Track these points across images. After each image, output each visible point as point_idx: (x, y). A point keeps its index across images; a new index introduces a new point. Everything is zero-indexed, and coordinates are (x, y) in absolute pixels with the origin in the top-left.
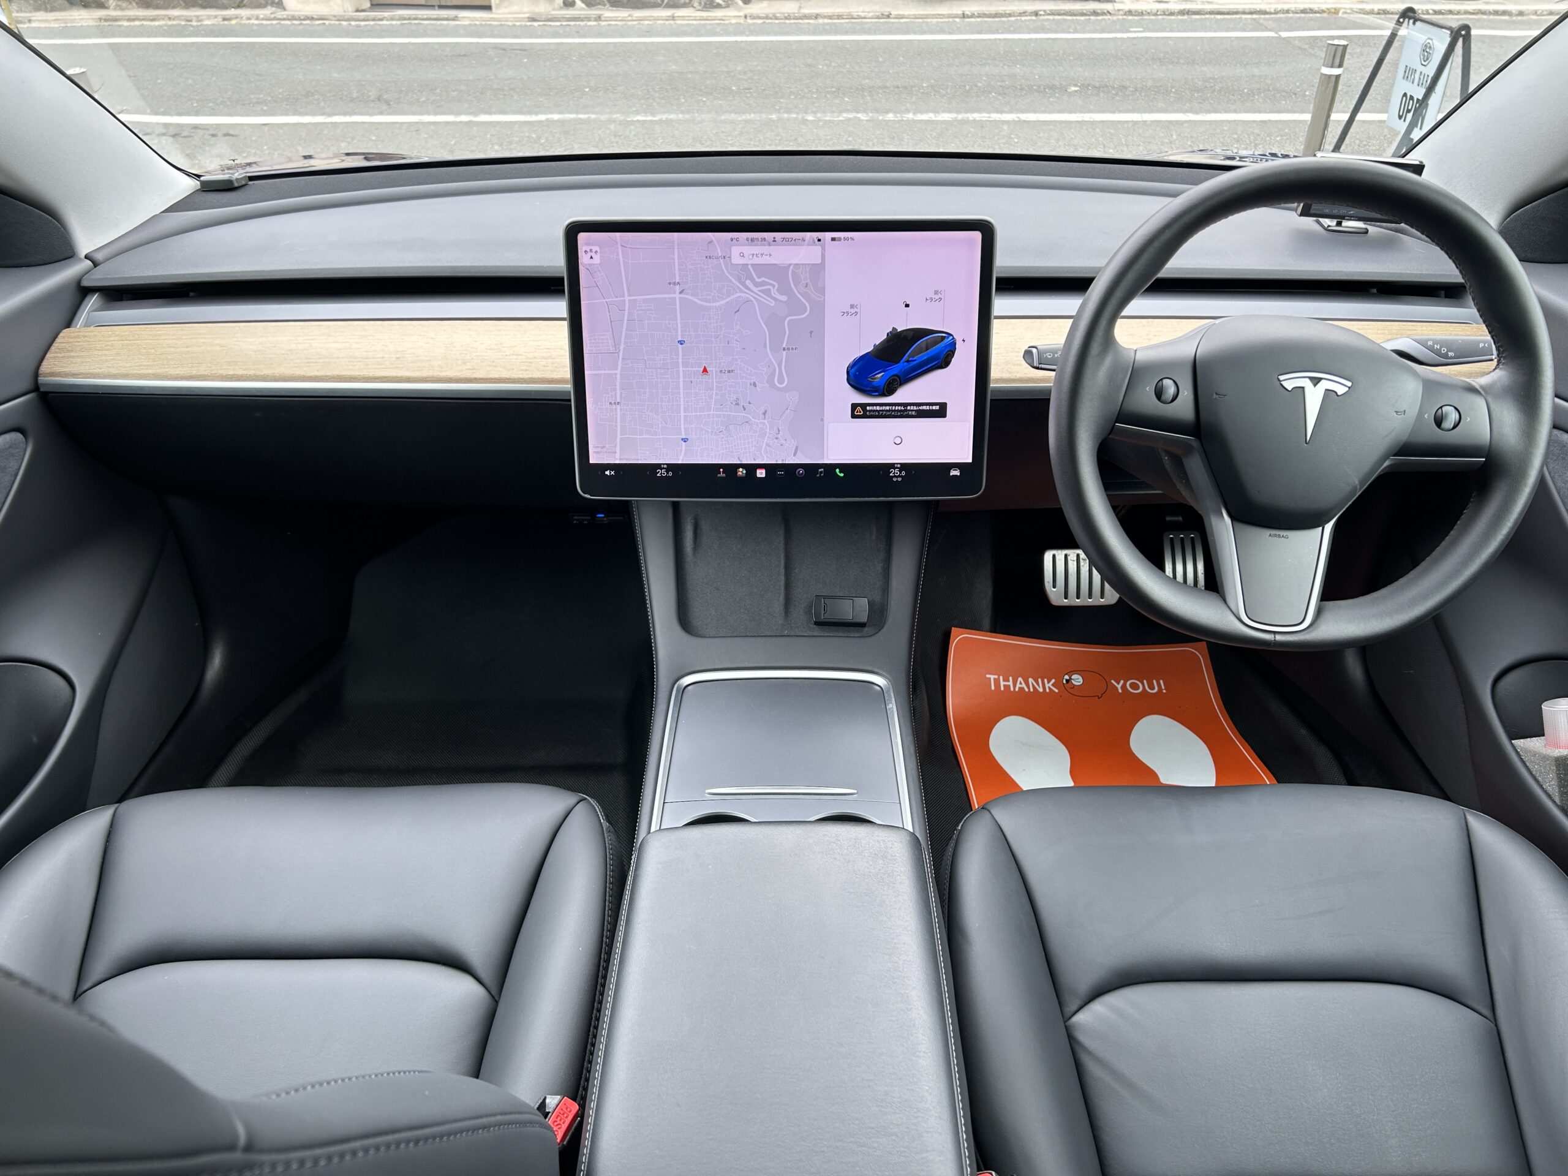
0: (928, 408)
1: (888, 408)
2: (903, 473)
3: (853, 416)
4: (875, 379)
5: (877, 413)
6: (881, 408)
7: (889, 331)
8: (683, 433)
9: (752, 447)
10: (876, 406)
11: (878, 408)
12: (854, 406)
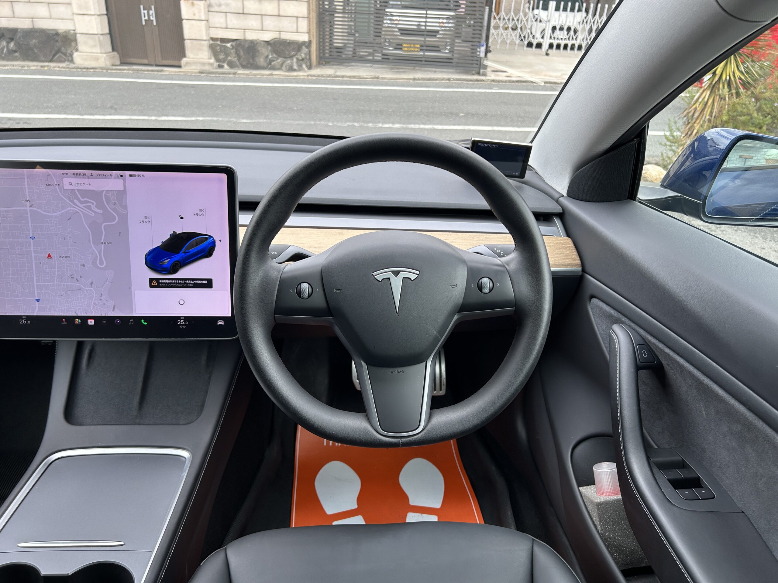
0: (200, 282)
1: (173, 281)
2: (187, 323)
3: (151, 286)
4: (164, 263)
5: (167, 285)
6: (169, 282)
7: (171, 234)
8: (36, 296)
9: (84, 305)
10: (166, 280)
11: (167, 281)
12: (151, 280)
